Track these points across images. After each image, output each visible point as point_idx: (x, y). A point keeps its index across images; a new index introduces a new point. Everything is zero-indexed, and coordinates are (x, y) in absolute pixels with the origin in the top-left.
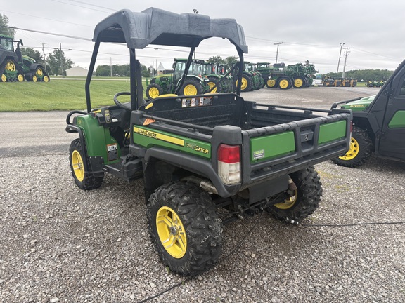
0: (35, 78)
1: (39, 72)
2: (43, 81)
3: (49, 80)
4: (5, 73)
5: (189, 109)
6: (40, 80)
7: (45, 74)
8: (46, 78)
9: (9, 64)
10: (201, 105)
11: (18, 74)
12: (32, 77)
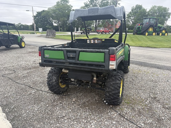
0: (161, 34)
1: (164, 31)
2: (165, 35)
3: (167, 35)
4: (148, 32)
5: (90, 44)
6: (163, 35)
7: (166, 32)
8: (166, 34)
9: (150, 29)
10: (96, 42)
11: (153, 32)
12: (160, 34)
